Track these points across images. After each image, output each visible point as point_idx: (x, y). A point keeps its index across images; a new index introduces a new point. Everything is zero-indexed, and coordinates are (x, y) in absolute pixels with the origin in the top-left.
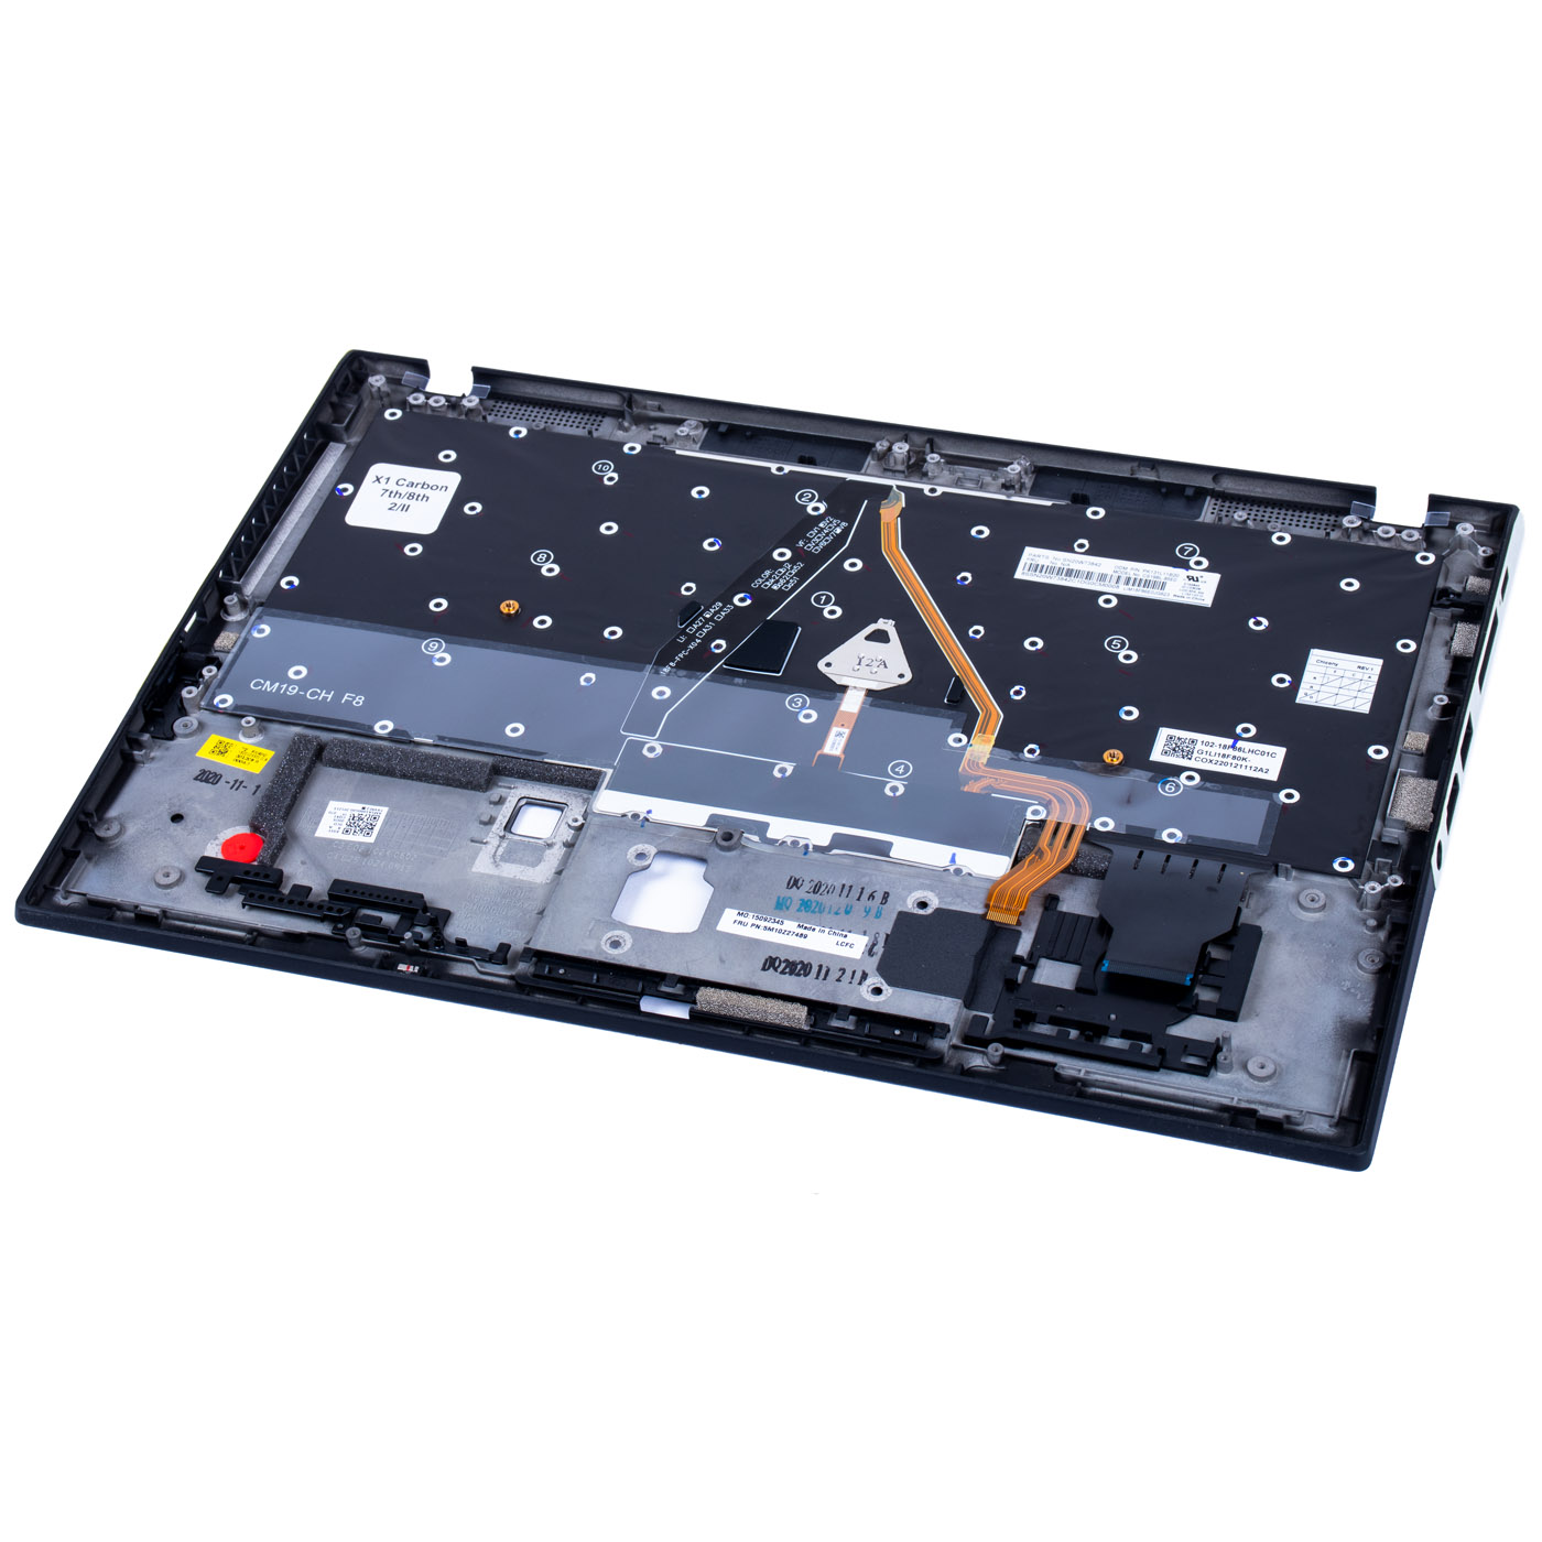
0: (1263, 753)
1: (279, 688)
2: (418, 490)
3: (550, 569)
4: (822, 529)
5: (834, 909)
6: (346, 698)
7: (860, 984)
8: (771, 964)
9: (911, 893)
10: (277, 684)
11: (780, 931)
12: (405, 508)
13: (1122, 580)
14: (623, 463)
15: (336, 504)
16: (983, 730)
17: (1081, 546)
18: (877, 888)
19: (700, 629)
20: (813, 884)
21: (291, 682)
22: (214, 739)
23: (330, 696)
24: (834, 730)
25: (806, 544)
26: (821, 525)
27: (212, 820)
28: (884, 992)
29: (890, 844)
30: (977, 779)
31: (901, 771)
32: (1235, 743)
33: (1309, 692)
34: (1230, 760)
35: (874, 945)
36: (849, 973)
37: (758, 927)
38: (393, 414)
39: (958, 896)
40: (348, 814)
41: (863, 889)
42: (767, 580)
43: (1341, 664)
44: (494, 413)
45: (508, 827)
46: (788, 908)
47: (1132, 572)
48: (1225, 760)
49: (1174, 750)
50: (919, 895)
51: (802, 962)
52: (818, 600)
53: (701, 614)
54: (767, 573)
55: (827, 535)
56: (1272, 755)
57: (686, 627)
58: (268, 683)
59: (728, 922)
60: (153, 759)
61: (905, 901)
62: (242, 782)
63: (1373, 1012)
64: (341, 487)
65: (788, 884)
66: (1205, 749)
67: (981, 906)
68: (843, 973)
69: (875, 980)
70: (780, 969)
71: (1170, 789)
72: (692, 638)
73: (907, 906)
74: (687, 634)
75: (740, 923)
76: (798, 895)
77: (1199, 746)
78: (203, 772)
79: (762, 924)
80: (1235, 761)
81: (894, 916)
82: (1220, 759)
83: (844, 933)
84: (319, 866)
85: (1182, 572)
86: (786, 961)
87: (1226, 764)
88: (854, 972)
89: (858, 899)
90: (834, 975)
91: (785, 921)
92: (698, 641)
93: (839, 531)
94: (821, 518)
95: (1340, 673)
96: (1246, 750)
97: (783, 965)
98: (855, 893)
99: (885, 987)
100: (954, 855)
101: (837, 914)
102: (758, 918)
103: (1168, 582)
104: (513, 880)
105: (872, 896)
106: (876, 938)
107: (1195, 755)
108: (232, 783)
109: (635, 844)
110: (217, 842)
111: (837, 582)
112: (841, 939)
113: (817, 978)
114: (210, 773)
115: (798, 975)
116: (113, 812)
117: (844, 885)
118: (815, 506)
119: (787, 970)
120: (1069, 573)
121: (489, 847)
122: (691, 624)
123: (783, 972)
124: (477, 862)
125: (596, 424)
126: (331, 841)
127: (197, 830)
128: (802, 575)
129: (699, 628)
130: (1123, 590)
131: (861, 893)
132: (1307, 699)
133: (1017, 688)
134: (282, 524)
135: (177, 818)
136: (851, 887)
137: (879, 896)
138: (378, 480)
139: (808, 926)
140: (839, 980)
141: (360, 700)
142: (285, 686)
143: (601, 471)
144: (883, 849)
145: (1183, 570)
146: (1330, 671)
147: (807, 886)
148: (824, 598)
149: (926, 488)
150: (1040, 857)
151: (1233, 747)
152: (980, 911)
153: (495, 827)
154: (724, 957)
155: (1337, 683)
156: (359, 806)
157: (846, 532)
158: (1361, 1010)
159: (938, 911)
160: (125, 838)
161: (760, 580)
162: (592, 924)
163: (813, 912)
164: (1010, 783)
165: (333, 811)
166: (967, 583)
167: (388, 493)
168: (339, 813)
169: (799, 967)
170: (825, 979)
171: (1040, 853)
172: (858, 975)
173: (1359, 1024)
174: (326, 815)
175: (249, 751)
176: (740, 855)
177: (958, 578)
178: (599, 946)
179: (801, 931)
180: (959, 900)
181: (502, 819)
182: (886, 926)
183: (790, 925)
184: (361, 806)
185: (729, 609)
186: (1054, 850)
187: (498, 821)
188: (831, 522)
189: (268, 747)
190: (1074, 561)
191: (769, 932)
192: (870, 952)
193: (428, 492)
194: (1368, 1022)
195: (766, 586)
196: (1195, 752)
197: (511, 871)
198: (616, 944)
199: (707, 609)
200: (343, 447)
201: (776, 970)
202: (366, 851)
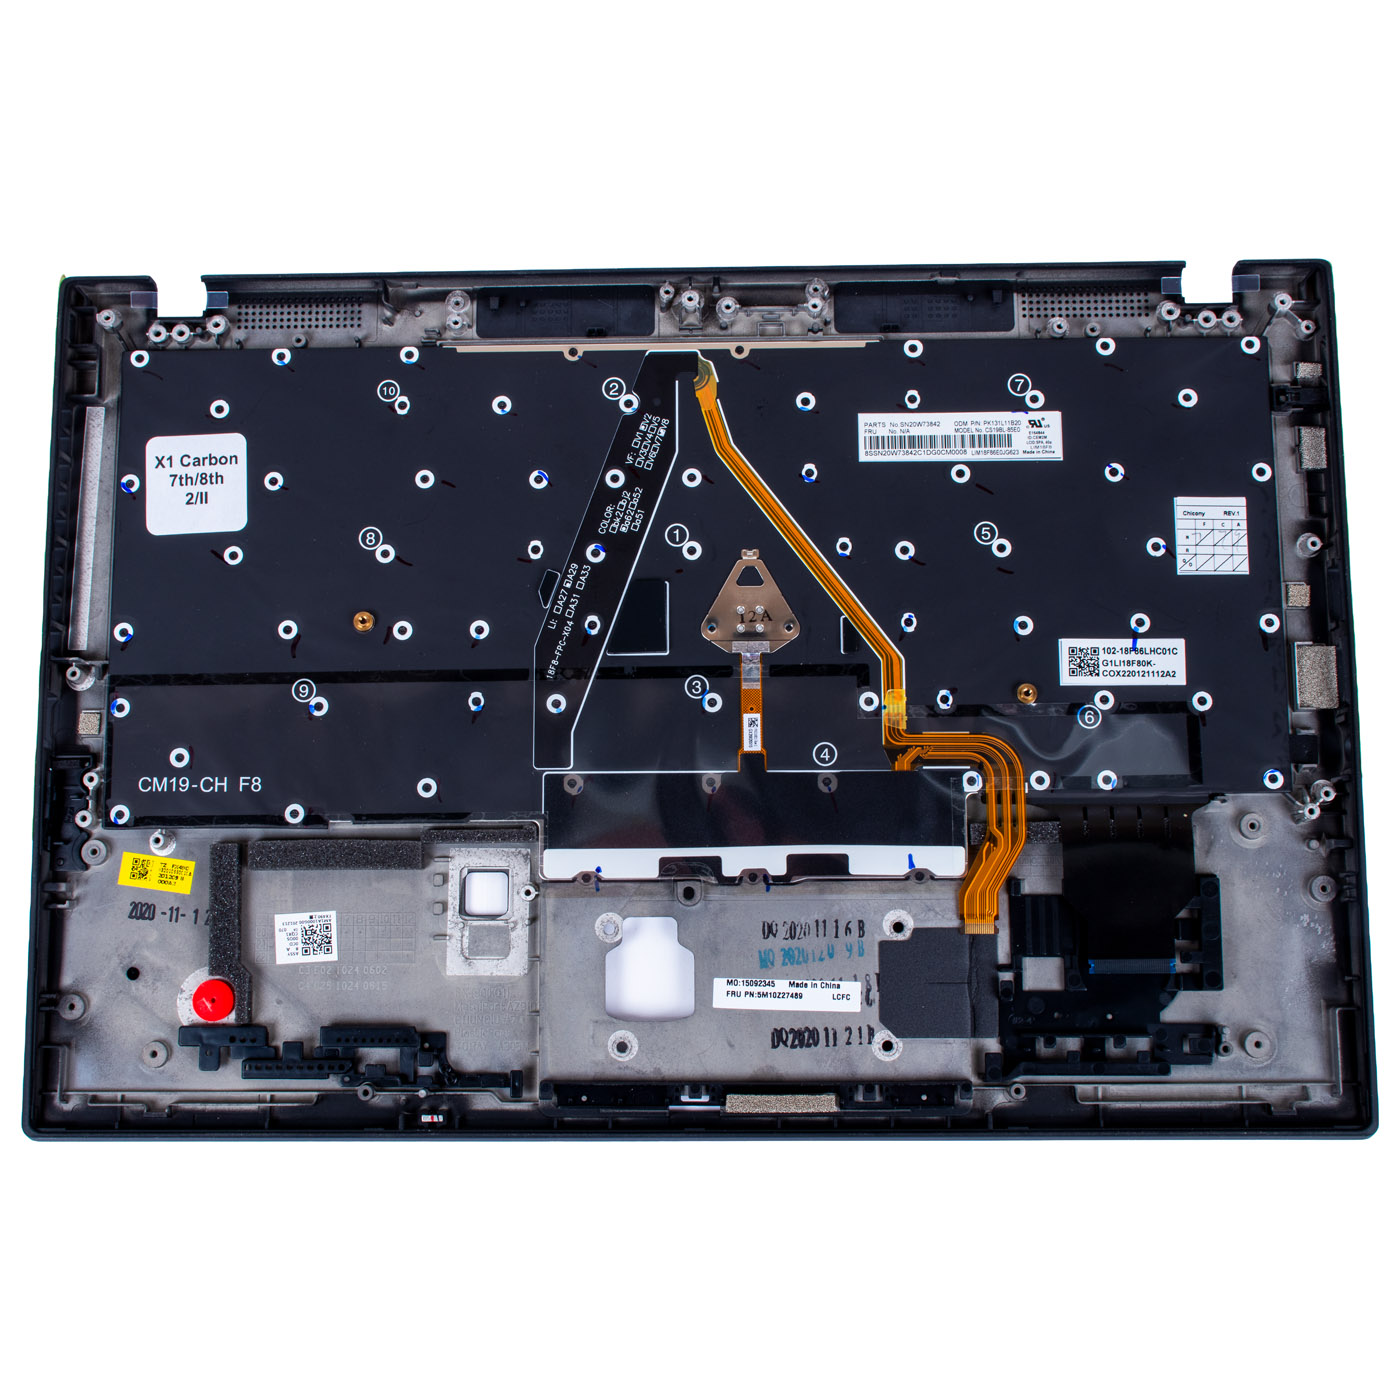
0: (1164, 651)
1: (170, 785)
2: (208, 469)
3: (384, 553)
4: (645, 433)
5: (817, 956)
6: (242, 784)
7: (870, 1043)
8: (778, 1038)
9: (883, 916)
10: (165, 779)
11: (775, 995)
12: (204, 498)
13: (967, 441)
14: (408, 378)
15: (129, 507)
16: (890, 685)
17: (912, 399)
18: (850, 917)
19: (566, 605)
20: (787, 927)
21: (178, 773)
22: (127, 859)
23: (225, 784)
24: (746, 717)
25: (635, 458)
26: (642, 428)
27: (168, 968)
28: (895, 1046)
29: (845, 857)
30: (904, 750)
31: (827, 757)
32: (1134, 643)
33: (1187, 558)
34: (1135, 668)
35: (869, 991)
36: (855, 1032)
37: (752, 995)
38: (140, 359)
39: (929, 910)
40: (299, 927)
41: (836, 921)
42: (612, 522)
43: (1210, 513)
44: (243, 324)
45: (462, 911)
46: (772, 964)
47: (973, 427)
48: (1131, 668)
49: (1080, 666)
50: (892, 917)
51: (807, 1029)
52: (672, 537)
53: (561, 586)
54: (609, 510)
55: (652, 439)
56: (1173, 651)
57: (552, 608)
58: (155, 779)
59: (722, 995)
60: (78, 899)
61: (880, 927)
62: (178, 909)
63: (1337, 946)
64: (124, 480)
65: (764, 933)
66: (1110, 657)
67: (954, 917)
68: (850, 1033)
69: (883, 1035)
70: (789, 1043)
71: (1090, 719)
72: (562, 621)
73: (885, 934)
74: (555, 617)
75: (733, 993)
76: (778, 943)
77: (1102, 656)
78: (135, 905)
79: (755, 989)
80: (1141, 668)
81: (876, 948)
82: (1126, 668)
83: (836, 983)
84: (297, 1003)
85: (1020, 416)
86: (792, 1030)
87: (1132, 674)
88: (860, 1029)
89: (837, 937)
90: (843, 1037)
91: (776, 982)
92: (570, 623)
93: (662, 432)
94: (638, 417)
95: (1209, 525)
96: (1148, 651)
97: (791, 1037)
98: (831, 929)
99: (894, 1040)
100: (910, 857)
101: (821, 959)
102: (749, 984)
103: (1013, 434)
104: (492, 978)
105: (848, 930)
106: (868, 982)
107: (1102, 668)
108: (169, 913)
109: (599, 915)
110: (185, 995)
111: (681, 504)
112: (836, 991)
113: (827, 1045)
114: (143, 906)
115: (809, 1045)
116: (67, 980)
117: (817, 921)
118: (628, 401)
119: (797, 1042)
120: (913, 442)
121: (454, 941)
122: (554, 603)
123: (793, 1046)
124: (448, 963)
125: (356, 316)
126: (294, 967)
127: (158, 984)
128: (646, 504)
129: (563, 604)
130: (972, 455)
131: (837, 927)
132: (1187, 567)
133: (906, 616)
134: (80, 540)
135: (133, 973)
136: (824, 922)
137: (854, 927)
138: (160, 462)
139: (800, 982)
140: (848, 1043)
141: (257, 783)
142: (174, 780)
143: (388, 397)
144: (839, 865)
145: (1022, 414)
146: (1199, 524)
147: (782, 931)
148: (677, 532)
149: (731, 346)
150: (995, 845)
151: (1134, 649)
152: (954, 923)
153: (450, 913)
154: (733, 1043)
155: (1209, 541)
156: (305, 916)
157: (670, 429)
158: (1327, 947)
159: (916, 931)
160: (93, 1009)
161: (605, 522)
162: (591, 1028)
163: (799, 963)
164: (937, 749)
165: (282, 927)
166: (814, 478)
167: (177, 480)
168: (290, 929)
169: (806, 1035)
170: (835, 1045)
171: (993, 840)
172: (865, 1032)
173: (1328, 964)
174: (277, 934)
175: (169, 866)
176: (706, 905)
177: (803, 473)
178: (607, 1055)
179: (794, 990)
180: (931, 914)
181: (453, 903)
182: (872, 965)
183: (782, 985)
184: (307, 915)
185: (586, 570)
186: (1005, 830)
187: (450, 906)
188: (651, 422)
189: (185, 857)
190: (912, 424)
191: (762, 999)
192: (868, 1001)
193: (219, 469)
194: (1335, 961)
195: (614, 529)
196: (1100, 663)
197: (487, 967)
198: (622, 1047)
199: (564, 577)
200: (101, 410)
201: (785, 1043)
202: (333, 972)
